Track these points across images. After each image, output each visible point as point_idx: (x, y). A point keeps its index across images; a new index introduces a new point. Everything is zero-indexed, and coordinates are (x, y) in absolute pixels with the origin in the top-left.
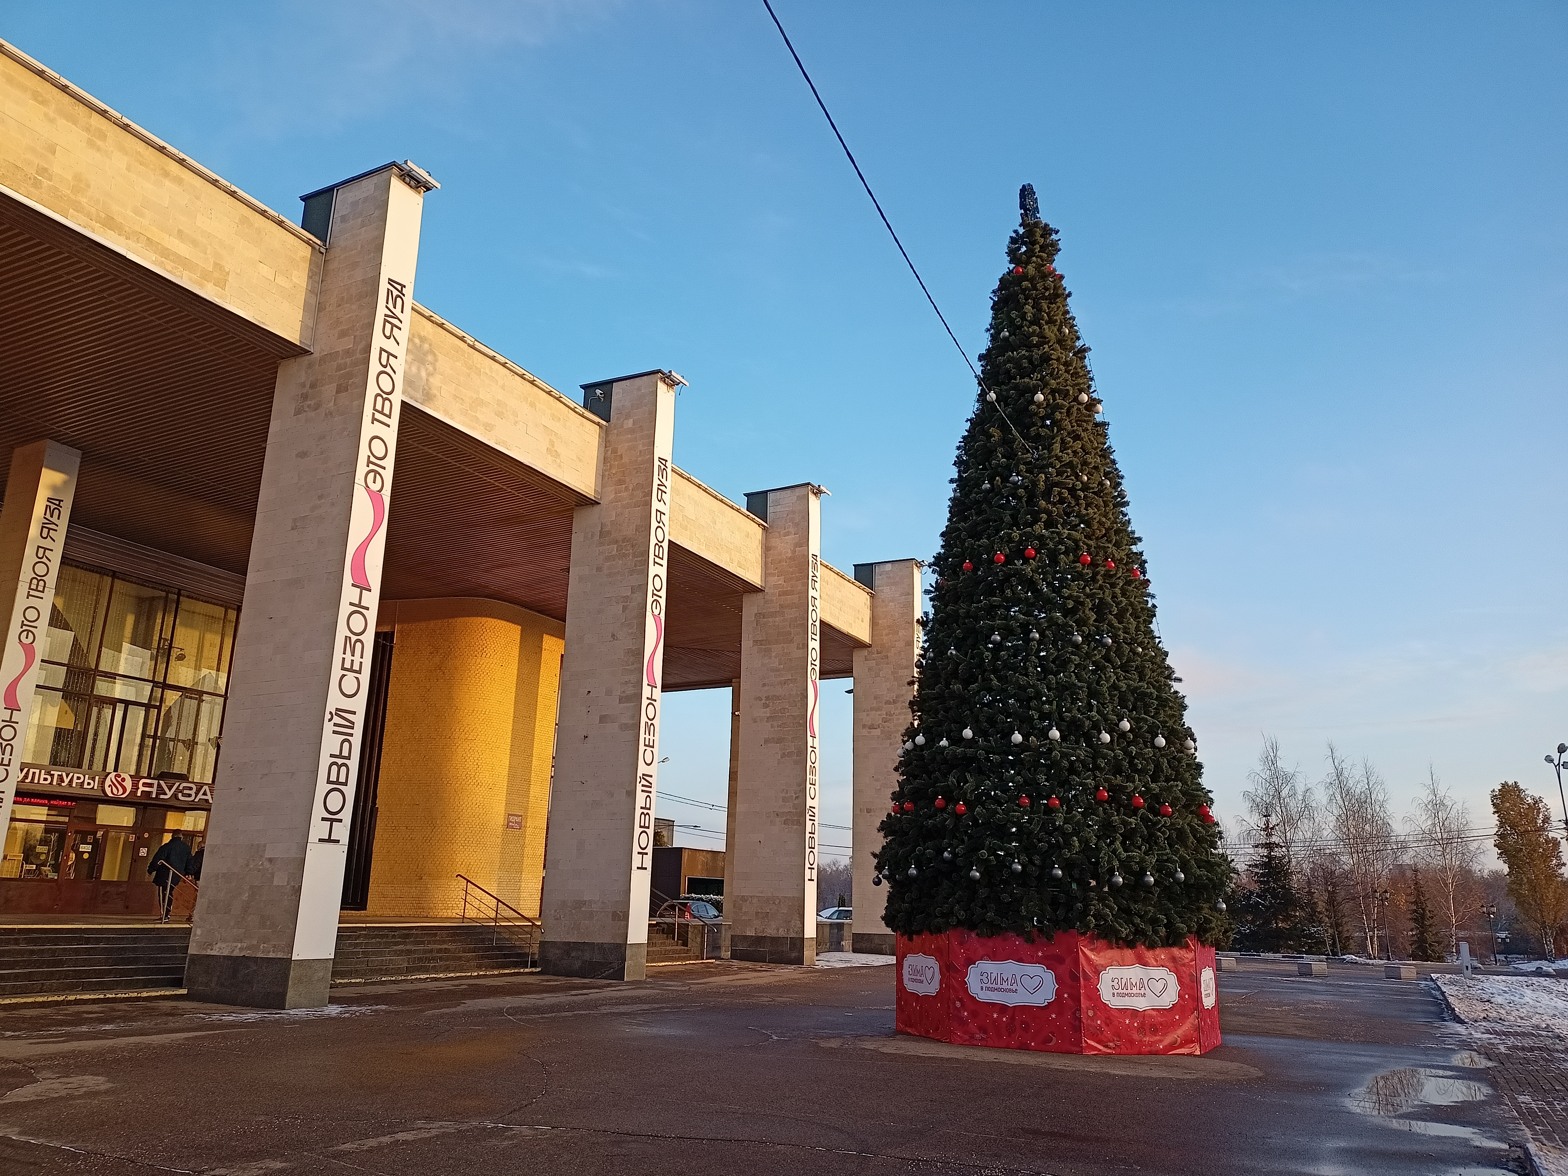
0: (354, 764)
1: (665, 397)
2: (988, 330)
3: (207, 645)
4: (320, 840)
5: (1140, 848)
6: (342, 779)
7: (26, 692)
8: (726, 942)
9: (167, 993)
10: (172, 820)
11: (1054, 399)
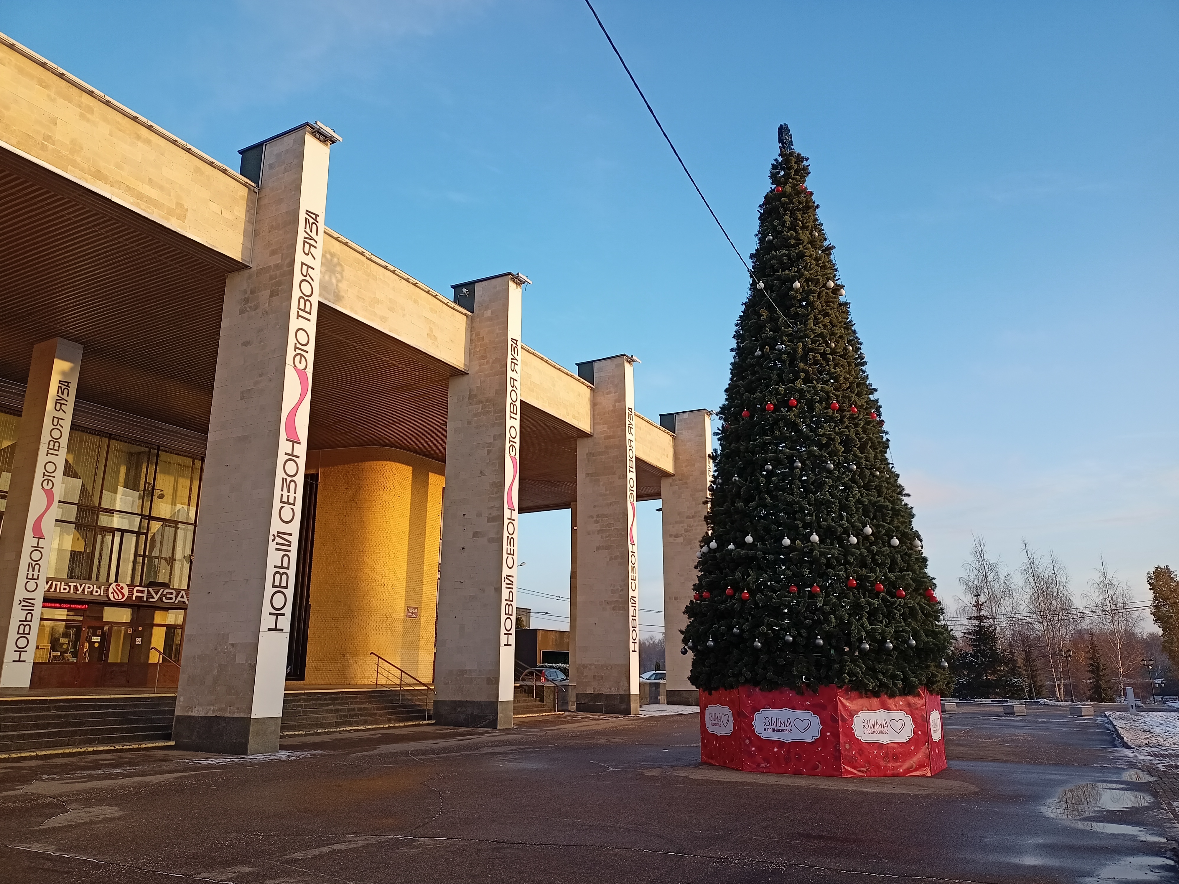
0: (292, 572)
1: (515, 293)
2: (757, 235)
3: (180, 486)
4: (269, 630)
5: (881, 622)
6: (284, 584)
7: (48, 525)
8: (572, 698)
9: (160, 745)
10: (159, 617)
11: (808, 286)
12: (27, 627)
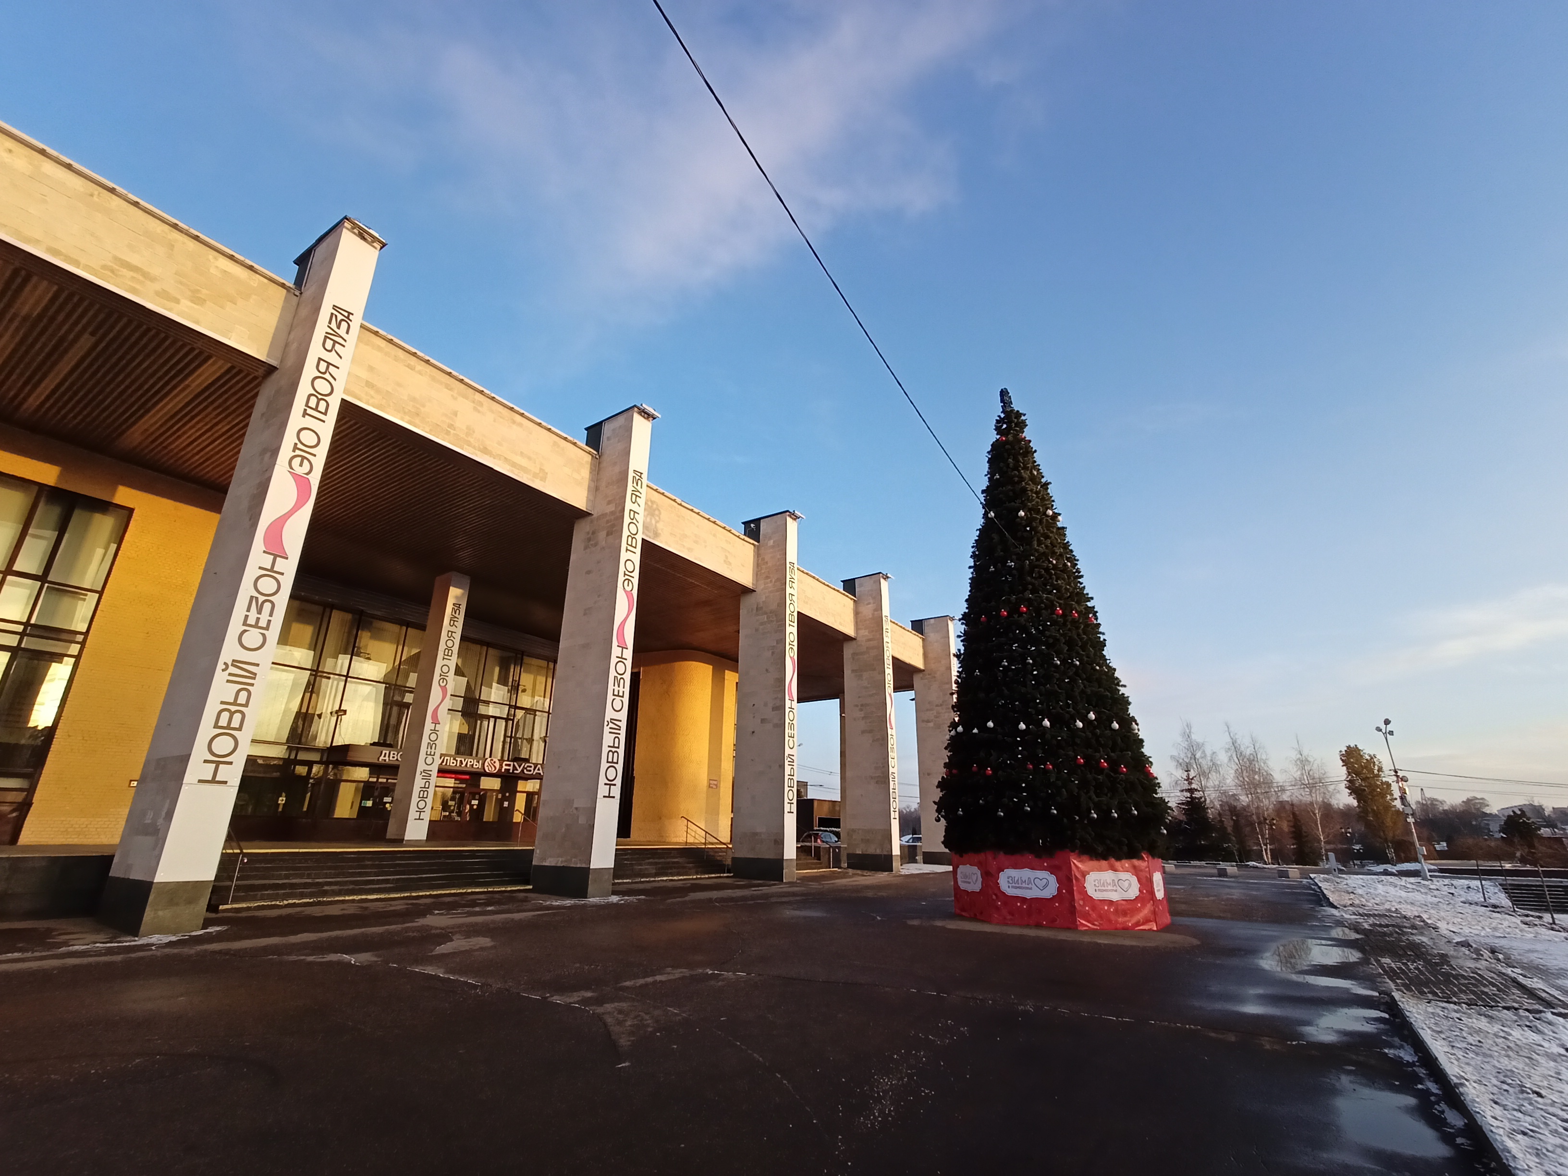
0: (621, 751)
1: (792, 526)
2: (986, 475)
3: (538, 683)
4: (604, 797)
5: (1107, 795)
6: (615, 760)
7: (443, 713)
8: (844, 858)
9: (522, 888)
10: (522, 786)
11: (1031, 514)
12: (426, 793)
